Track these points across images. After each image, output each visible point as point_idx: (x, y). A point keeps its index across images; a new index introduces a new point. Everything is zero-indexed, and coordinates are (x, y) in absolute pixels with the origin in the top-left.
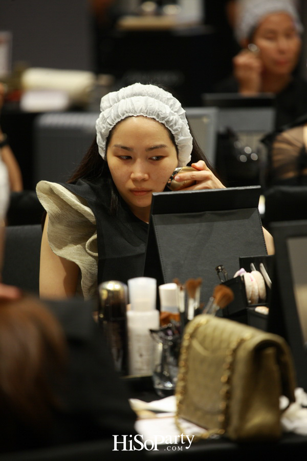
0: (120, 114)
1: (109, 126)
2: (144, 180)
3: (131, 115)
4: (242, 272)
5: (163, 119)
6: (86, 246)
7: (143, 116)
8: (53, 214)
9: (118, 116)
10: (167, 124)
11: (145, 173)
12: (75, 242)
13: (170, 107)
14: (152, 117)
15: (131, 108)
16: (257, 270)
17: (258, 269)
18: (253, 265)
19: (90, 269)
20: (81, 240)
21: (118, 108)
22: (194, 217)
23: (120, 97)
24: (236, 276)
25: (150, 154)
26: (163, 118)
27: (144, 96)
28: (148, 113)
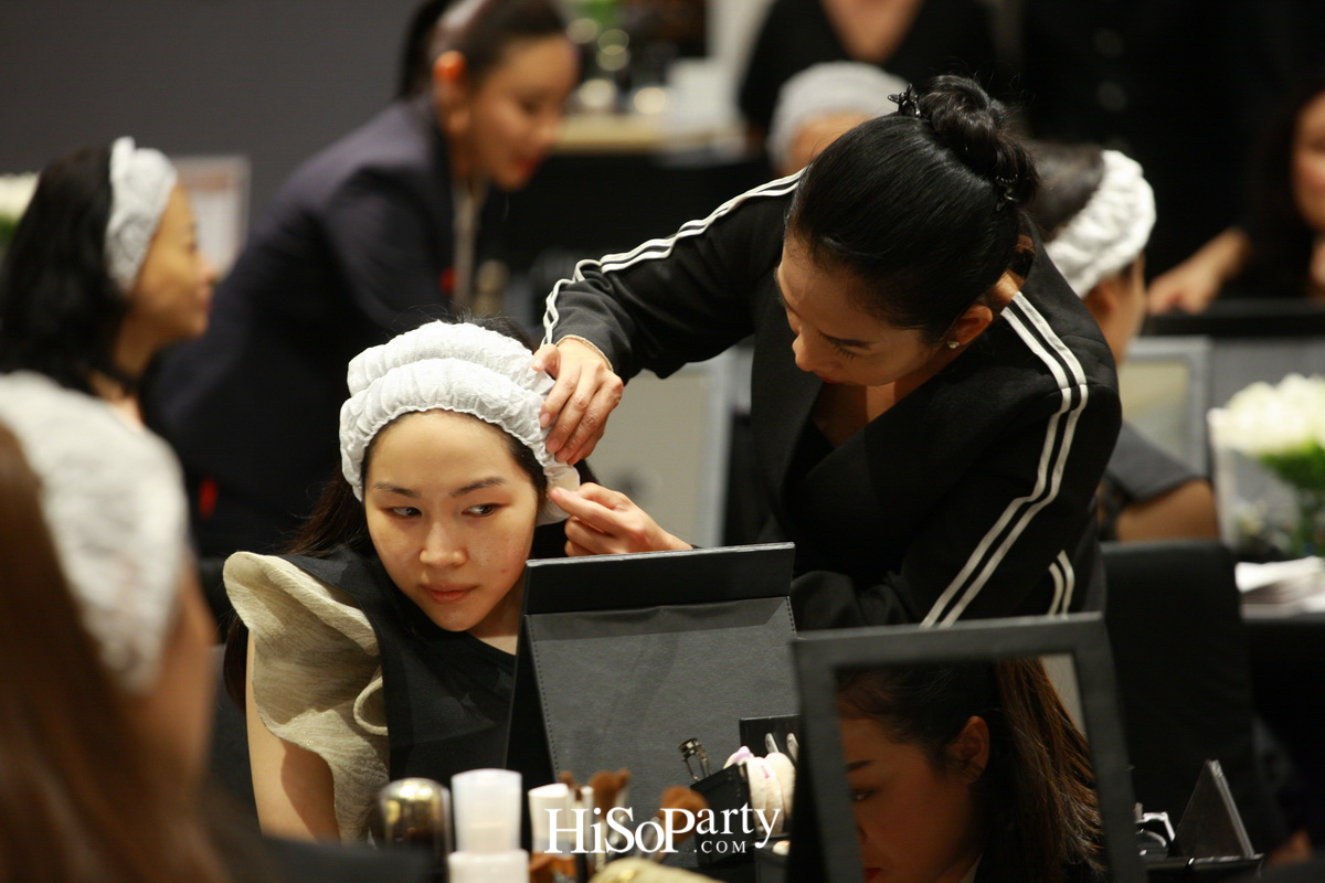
0: (384, 407)
1: (361, 437)
2: (455, 566)
3: (411, 408)
4: (743, 755)
5: (498, 411)
6: (356, 710)
7: (442, 410)
8: (266, 637)
9: (382, 414)
10: (507, 424)
11: (455, 550)
12: (321, 704)
13: (513, 380)
14: (466, 411)
15: (411, 391)
16: (780, 751)
17: (783, 749)
18: (770, 737)
19: (356, 771)
20: (336, 696)
21: (380, 392)
22: (629, 619)
23: (389, 362)
24: (728, 764)
25: (464, 502)
26: (494, 410)
27: (445, 357)
28: (455, 401)
